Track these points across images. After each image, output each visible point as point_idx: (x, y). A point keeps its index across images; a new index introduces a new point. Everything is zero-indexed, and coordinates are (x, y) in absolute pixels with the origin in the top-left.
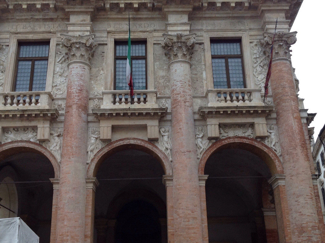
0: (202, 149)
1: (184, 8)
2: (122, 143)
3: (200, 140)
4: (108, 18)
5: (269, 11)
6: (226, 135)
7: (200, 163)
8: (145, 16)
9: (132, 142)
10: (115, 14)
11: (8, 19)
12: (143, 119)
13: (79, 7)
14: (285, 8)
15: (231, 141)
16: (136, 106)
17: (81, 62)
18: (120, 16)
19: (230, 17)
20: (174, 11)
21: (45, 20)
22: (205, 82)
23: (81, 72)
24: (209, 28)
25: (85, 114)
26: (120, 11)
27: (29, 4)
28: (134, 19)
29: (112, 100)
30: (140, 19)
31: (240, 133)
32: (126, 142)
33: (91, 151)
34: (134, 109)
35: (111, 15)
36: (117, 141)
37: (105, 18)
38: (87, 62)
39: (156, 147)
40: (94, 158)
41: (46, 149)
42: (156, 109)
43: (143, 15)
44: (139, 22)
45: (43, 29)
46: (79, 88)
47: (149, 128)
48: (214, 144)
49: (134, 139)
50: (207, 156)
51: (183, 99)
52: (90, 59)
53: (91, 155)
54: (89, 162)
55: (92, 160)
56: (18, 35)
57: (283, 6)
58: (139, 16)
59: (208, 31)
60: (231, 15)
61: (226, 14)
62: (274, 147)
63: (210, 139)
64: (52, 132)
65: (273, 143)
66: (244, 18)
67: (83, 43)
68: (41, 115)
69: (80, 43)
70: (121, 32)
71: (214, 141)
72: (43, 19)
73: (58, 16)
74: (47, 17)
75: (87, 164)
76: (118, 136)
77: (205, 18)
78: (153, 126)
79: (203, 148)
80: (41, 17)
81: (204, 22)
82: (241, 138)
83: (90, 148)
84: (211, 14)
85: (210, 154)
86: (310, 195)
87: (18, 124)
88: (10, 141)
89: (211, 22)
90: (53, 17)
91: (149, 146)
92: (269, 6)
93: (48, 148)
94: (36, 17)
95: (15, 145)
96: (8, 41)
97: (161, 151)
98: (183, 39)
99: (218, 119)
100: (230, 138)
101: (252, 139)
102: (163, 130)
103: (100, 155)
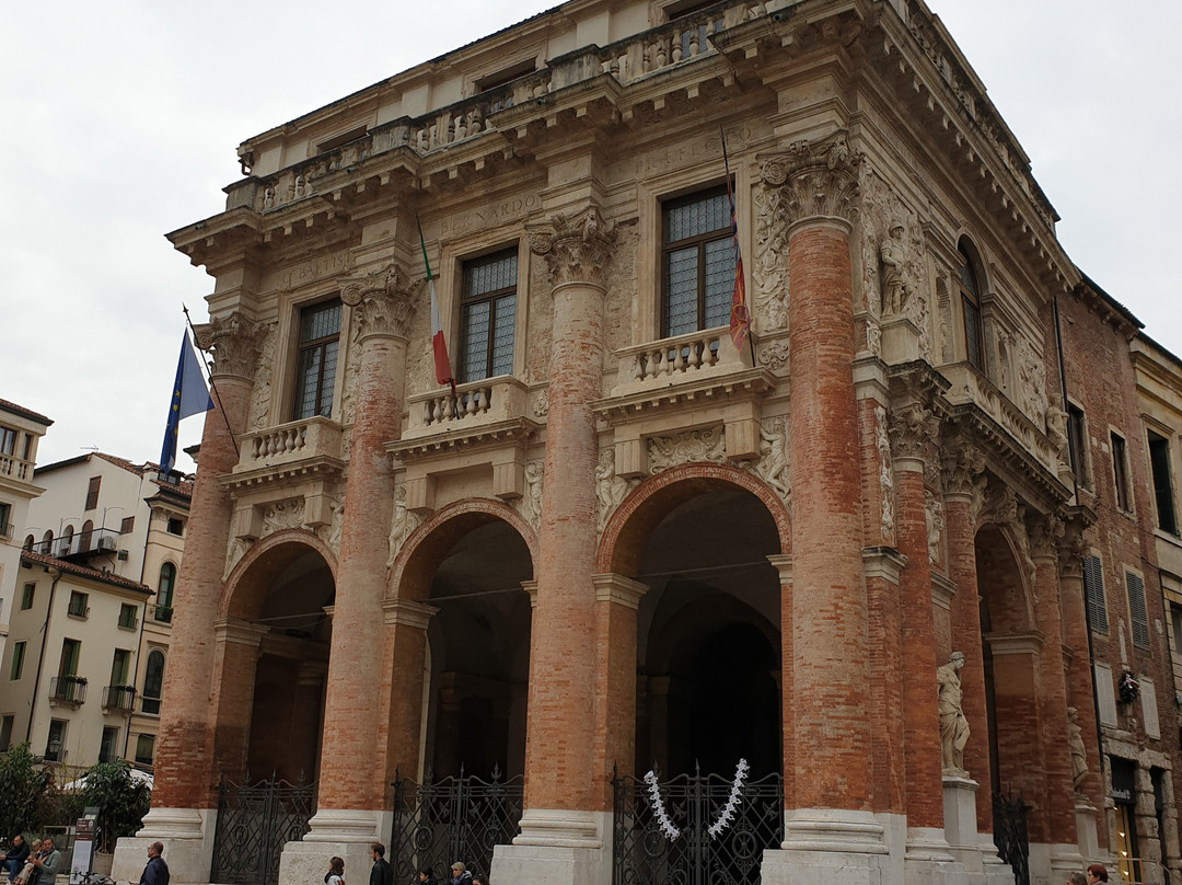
0: (607, 508)
1: (576, 140)
2: (453, 513)
3: (605, 484)
4: (440, 210)
6: (665, 462)
7: (603, 542)
8: (510, 184)
9: (473, 507)
10: (451, 197)
11: (274, 263)
12: (484, 451)
13: (372, 204)
14: (825, 61)
15: (678, 477)
16: (469, 422)
17: (376, 337)
18: (461, 200)
19: (701, 126)
20: (558, 155)
21: (334, 248)
22: (635, 326)
23: (378, 360)
24: (654, 172)
25: (381, 456)
26: (458, 187)
27: (296, 222)
28: (493, 196)
29: (426, 414)
30: (504, 193)
31: (698, 452)
32: (460, 510)
33: (396, 539)
34: (458, 432)
35: (443, 200)
36: (443, 510)
37: (435, 212)
38: (395, 332)
39: (518, 515)
40: (401, 554)
41: (322, 542)
42: (501, 424)
43: (506, 180)
44: (503, 202)
45: (332, 271)
46: (370, 399)
47: (496, 471)
48: (637, 490)
49: (476, 499)
50: (620, 523)
51: (562, 386)
52: (400, 324)
53: (396, 547)
54: (390, 564)
55: (397, 559)
56: (295, 294)
57: (822, 56)
58: (499, 187)
59: (651, 181)
60: (702, 121)
61: (690, 119)
62: (775, 482)
63: (629, 478)
64: (333, 504)
65: (774, 471)
66: (740, 117)
67: (380, 290)
68: (304, 472)
69: (373, 291)
70: (466, 238)
71: (636, 483)
72: (330, 246)
73: (352, 233)
74: (334, 241)
75: (389, 568)
76: (446, 498)
77: (644, 145)
78: (503, 461)
79: (609, 504)
80: (324, 244)
81: (643, 157)
82: (700, 465)
83: (395, 531)
84: (655, 131)
85: (627, 517)
86: (833, 608)
87: (277, 496)
88: (271, 531)
89: (657, 153)
90: (344, 238)
91: (503, 513)
92: (783, 70)
93: (326, 542)
94: (316, 247)
95: (280, 540)
96: (276, 312)
97: (525, 522)
98: (572, 226)
99: (639, 425)
100: (673, 469)
101: (723, 466)
102: (531, 469)
103: (413, 545)
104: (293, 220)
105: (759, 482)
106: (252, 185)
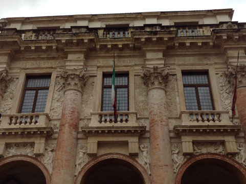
0: (178, 164)
1: (159, 47)
2: (106, 157)
3: (175, 155)
4: (98, 56)
5: (231, 49)
6: (199, 151)
7: (177, 177)
8: (127, 54)
9: (115, 157)
10: (104, 54)
11: (20, 58)
12: (125, 136)
13: (75, 48)
15: (205, 157)
16: (119, 124)
17: (75, 90)
18: (108, 55)
19: (197, 54)
20: (151, 50)
21: (49, 59)
22: (178, 106)
23: (74, 97)
24: (181, 63)
25: (75, 132)
26: (108, 50)
27: (37, 46)
28: (119, 57)
29: (99, 119)
30: (124, 57)
31: (212, 150)
32: (110, 157)
33: (79, 164)
34: (117, 127)
35: (100, 54)
36: (102, 156)
37: (95, 56)
39: (137, 162)
40: (81, 171)
41: (40, 162)
42: (136, 127)
43: (126, 53)
44: (123, 59)
45: (46, 66)
46: (72, 110)
47: (130, 144)
48: (188, 160)
49: (117, 154)
50: (183, 170)
51: (160, 118)
52: (82, 87)
54: (76, 174)
55: (80, 173)
56: (27, 70)
58: (123, 55)
59: (179, 65)
60: (198, 53)
61: (194, 51)
62: (244, 163)
63: (185, 155)
64: (47, 147)
65: (243, 159)
66: (210, 55)
67: (77, 75)
69: (74, 74)
70: (108, 67)
71: (189, 157)
72: (47, 58)
73: (59, 56)
74: (50, 56)
75: (75, 176)
76: (103, 151)
77: (177, 55)
78: (133, 142)
79: (179, 163)
80: (46, 56)
81: (176, 58)
82: (214, 154)
83: (78, 162)
84: (182, 52)
85: (185, 168)
87: (19, 140)
88: (11, 155)
89: (182, 58)
90: (55, 56)
91: (130, 161)
93: (42, 162)
94: (41, 57)
95: (15, 159)
96: (18, 74)
97: (140, 165)
98: (159, 71)
99: (191, 137)
100: (203, 154)
101: (223, 156)
102: (142, 146)
103: (86, 168)
104: (36, 45)
105: (237, 162)
106: (14, 31)
